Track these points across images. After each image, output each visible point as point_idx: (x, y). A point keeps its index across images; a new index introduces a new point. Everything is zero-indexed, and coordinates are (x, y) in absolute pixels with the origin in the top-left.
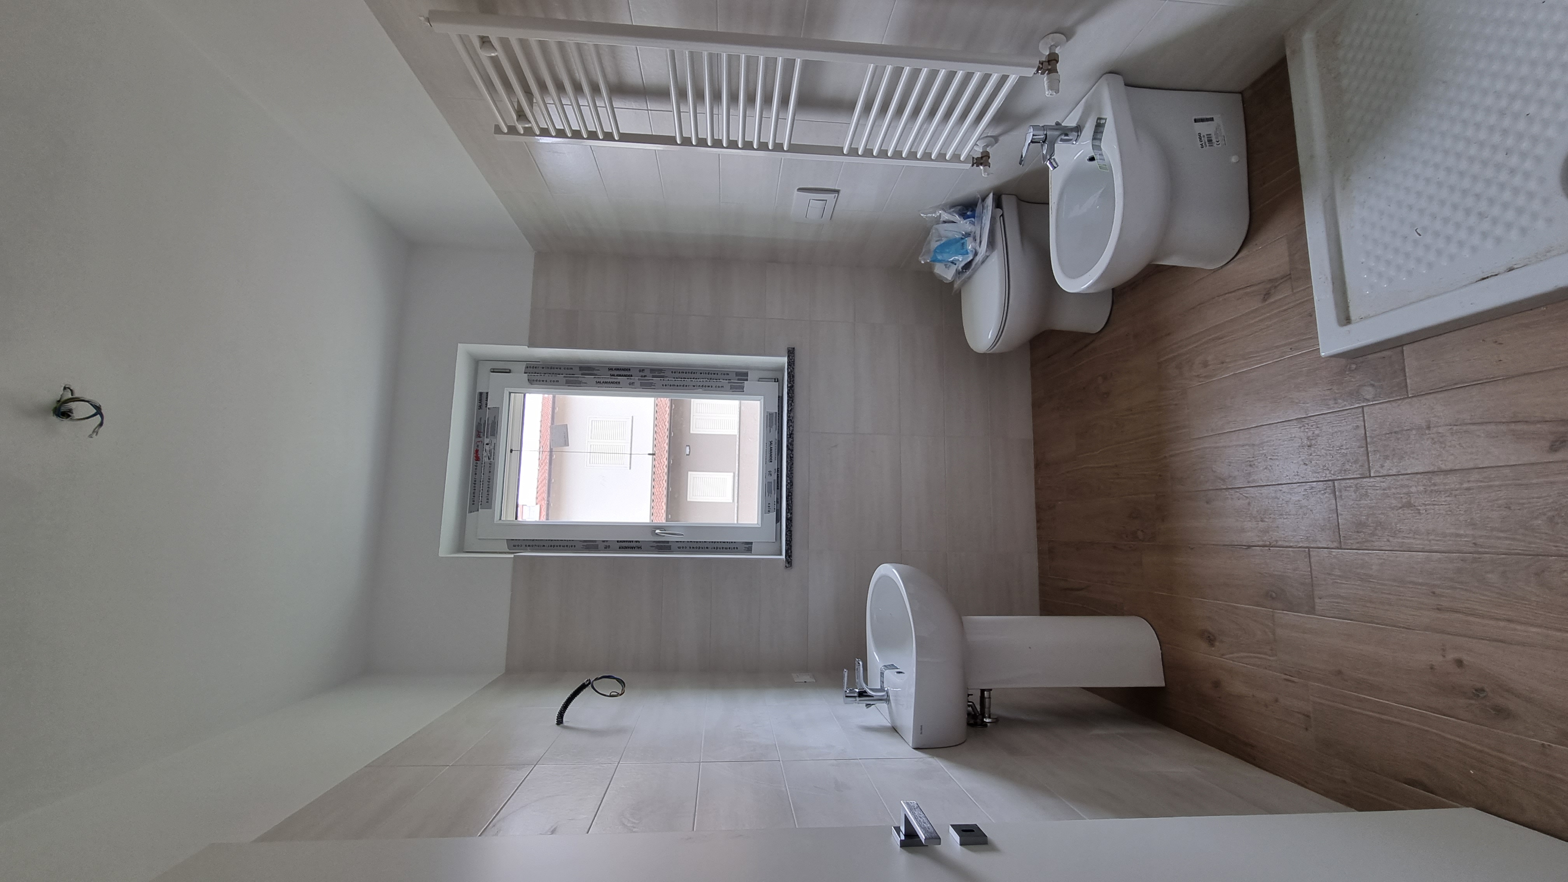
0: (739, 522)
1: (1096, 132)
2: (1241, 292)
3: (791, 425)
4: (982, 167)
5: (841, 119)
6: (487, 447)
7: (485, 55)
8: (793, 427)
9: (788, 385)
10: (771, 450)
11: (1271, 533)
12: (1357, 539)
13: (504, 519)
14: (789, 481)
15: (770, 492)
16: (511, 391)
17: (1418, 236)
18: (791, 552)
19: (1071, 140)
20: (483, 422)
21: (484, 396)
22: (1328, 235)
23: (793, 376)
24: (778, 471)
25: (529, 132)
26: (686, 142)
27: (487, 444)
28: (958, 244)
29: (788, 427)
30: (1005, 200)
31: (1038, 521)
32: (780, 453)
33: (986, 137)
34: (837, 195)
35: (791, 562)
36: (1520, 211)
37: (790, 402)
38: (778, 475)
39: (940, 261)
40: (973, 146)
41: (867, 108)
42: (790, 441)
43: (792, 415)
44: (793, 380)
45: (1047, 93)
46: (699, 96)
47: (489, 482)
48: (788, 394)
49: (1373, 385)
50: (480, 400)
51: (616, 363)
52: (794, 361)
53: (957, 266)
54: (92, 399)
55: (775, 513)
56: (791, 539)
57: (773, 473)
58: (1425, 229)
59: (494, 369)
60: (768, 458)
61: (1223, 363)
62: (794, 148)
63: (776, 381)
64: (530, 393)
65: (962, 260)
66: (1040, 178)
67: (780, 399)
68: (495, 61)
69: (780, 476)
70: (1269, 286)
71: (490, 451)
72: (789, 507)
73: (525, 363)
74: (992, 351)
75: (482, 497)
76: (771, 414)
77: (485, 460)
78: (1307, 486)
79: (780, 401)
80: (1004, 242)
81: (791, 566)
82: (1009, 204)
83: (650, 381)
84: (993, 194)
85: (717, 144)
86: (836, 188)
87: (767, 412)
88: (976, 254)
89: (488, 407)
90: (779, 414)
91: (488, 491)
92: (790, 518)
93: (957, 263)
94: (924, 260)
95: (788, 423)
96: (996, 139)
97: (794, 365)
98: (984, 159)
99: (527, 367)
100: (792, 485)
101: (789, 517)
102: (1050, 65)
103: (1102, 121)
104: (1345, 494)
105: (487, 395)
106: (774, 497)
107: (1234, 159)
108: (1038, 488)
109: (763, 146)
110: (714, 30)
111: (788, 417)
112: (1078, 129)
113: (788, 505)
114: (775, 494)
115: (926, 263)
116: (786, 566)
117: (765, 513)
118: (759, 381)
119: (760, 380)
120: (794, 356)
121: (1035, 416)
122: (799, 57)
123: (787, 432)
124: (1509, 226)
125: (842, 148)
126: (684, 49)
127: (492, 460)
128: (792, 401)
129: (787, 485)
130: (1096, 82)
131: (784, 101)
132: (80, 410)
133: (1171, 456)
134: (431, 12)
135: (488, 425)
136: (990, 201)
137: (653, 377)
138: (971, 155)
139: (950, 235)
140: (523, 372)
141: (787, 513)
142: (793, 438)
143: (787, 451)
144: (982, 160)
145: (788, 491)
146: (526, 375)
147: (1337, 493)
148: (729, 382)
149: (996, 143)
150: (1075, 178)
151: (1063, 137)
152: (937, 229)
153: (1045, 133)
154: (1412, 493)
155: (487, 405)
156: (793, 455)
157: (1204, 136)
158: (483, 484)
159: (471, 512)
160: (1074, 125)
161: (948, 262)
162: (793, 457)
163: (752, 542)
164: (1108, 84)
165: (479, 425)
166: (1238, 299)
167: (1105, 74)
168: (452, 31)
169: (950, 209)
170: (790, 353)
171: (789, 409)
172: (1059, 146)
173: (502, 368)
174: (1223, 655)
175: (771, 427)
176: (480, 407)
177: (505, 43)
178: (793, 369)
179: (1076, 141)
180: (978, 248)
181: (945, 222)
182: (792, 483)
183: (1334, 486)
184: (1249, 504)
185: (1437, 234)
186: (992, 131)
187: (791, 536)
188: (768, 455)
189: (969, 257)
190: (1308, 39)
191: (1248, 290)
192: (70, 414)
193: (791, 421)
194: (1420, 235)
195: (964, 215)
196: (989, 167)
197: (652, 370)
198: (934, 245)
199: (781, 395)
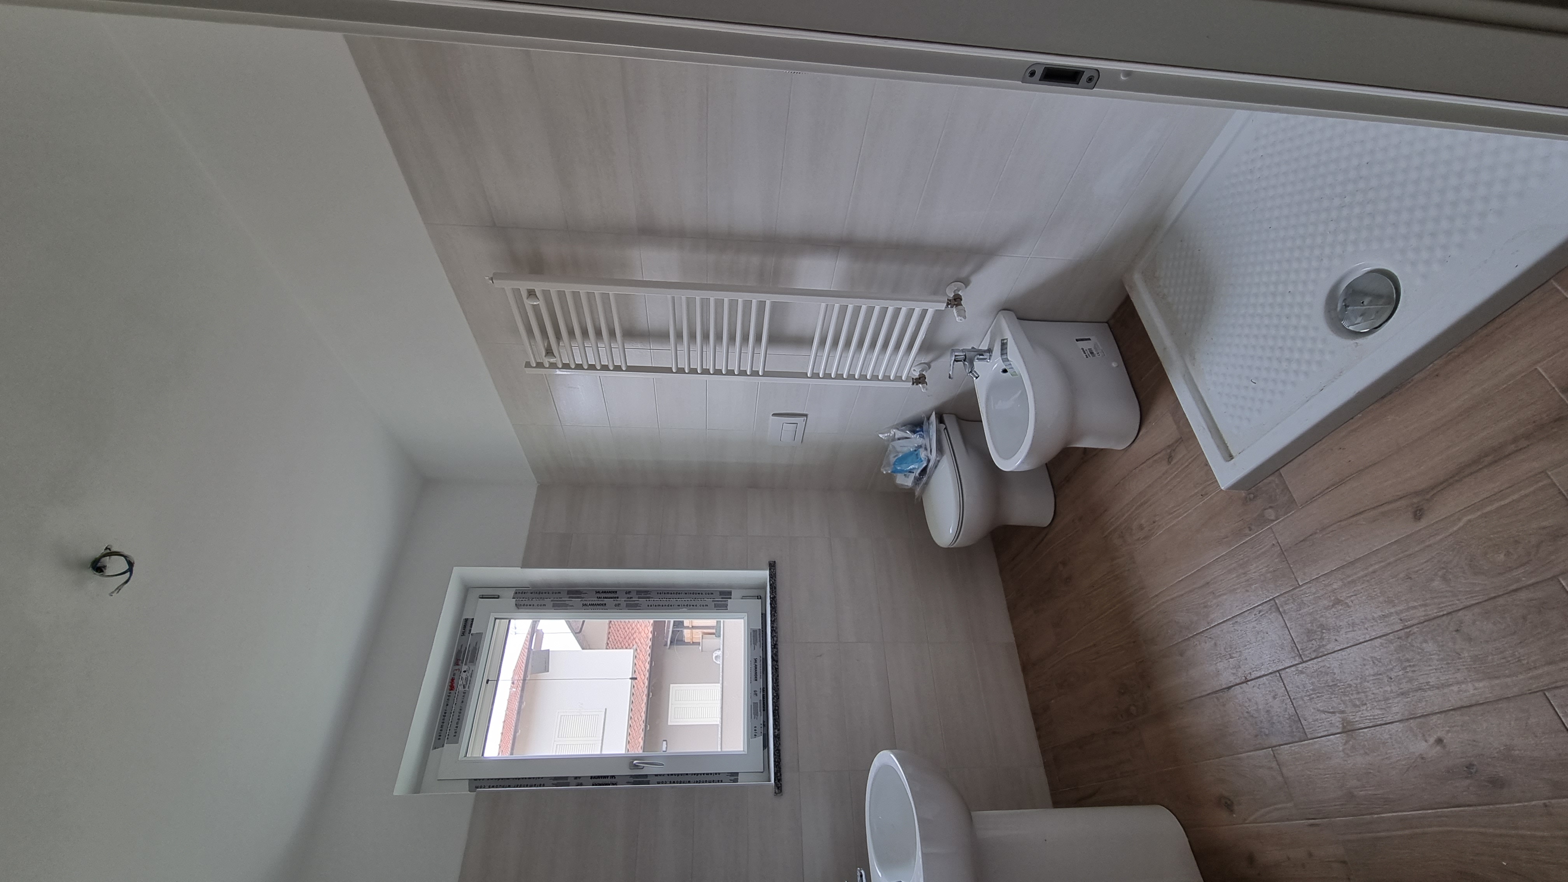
0: (723, 750)
1: (1002, 350)
2: (1151, 461)
3: (775, 636)
4: (920, 385)
5: (803, 352)
6: (464, 675)
7: (529, 303)
8: (777, 638)
9: (770, 596)
10: (756, 668)
11: (1242, 667)
12: (1311, 648)
13: (470, 756)
14: (775, 694)
15: (756, 714)
16: (496, 617)
17: (1254, 384)
18: (781, 775)
19: (985, 359)
20: (463, 650)
21: (469, 622)
22: (1194, 398)
23: (775, 588)
24: (763, 690)
25: (553, 366)
26: (681, 371)
27: (465, 672)
28: (913, 455)
29: (772, 637)
30: (946, 418)
31: (1037, 729)
32: (765, 672)
33: (920, 364)
34: (805, 418)
35: (781, 787)
36: (1311, 351)
37: (773, 613)
38: (763, 695)
39: (901, 471)
40: (910, 366)
41: (823, 342)
42: (774, 652)
43: (775, 625)
44: (775, 592)
45: (957, 319)
46: (692, 336)
47: (460, 713)
48: (771, 604)
49: (1271, 507)
50: (465, 627)
51: (605, 585)
52: (775, 573)
53: (914, 474)
54: (129, 554)
55: (762, 737)
56: (780, 759)
57: (758, 693)
58: (1257, 378)
59: (483, 595)
60: (753, 677)
61: (1154, 522)
62: (766, 374)
63: (759, 598)
64: (515, 619)
65: (917, 467)
66: (970, 395)
67: (764, 616)
68: (536, 309)
69: (765, 696)
70: (1169, 451)
71: (466, 679)
72: (776, 723)
73: (515, 589)
74: (955, 545)
75: (450, 730)
76: (755, 631)
77: (460, 689)
78: (1256, 611)
79: (764, 619)
80: (951, 450)
81: (781, 791)
82: (949, 421)
83: (636, 602)
84: (936, 414)
85: (706, 372)
86: (805, 413)
87: (751, 629)
88: (929, 461)
89: (471, 633)
90: (762, 631)
91: (457, 723)
92: (778, 735)
93: (915, 471)
94: (885, 470)
95: (771, 633)
96: (929, 365)
97: (775, 578)
98: (921, 379)
99: (516, 593)
100: (778, 698)
101: (776, 733)
102: (956, 301)
103: (1005, 341)
104: (1286, 607)
105: (472, 622)
106: (761, 719)
107: (1114, 365)
108: (1030, 693)
109: (743, 373)
110: (703, 282)
111: (772, 627)
112: (990, 351)
113: (774, 720)
114: (761, 715)
115: (887, 473)
116: (775, 793)
117: (751, 738)
118: (742, 599)
119: (743, 597)
120: (775, 569)
121: (1012, 618)
122: (769, 300)
123: (771, 642)
124: (1309, 362)
125: (806, 374)
126: (683, 295)
127: (467, 689)
128: (775, 612)
129: (773, 699)
130: (995, 318)
131: (758, 339)
132: (116, 565)
133: (1138, 619)
134: (494, 274)
135: (469, 651)
136: (933, 418)
137: (639, 598)
138: (911, 377)
139: (905, 450)
140: (512, 597)
141: (774, 729)
142: (777, 648)
143: (772, 661)
144: (920, 380)
145: (774, 705)
146: (514, 600)
147: (1281, 610)
148: (713, 601)
149: (929, 368)
150: (994, 387)
151: (978, 356)
152: (894, 447)
153: (964, 354)
154: (1336, 589)
155: (470, 631)
156: (778, 666)
157: (1086, 350)
158: (453, 715)
159: (435, 748)
160: (986, 348)
161: (906, 471)
162: (778, 669)
163: (738, 773)
164: (1004, 317)
165: (459, 652)
166: (1150, 467)
167: (1000, 310)
168: (508, 285)
169: (902, 426)
170: (772, 566)
171: (773, 620)
172: (976, 363)
173: (490, 593)
174: (1245, 820)
175: (755, 644)
176: (463, 634)
177: (546, 294)
178: (775, 580)
179: (989, 359)
180: (929, 455)
181: (899, 439)
182: (779, 697)
183: (1276, 603)
184: (1215, 644)
185: (1266, 380)
186: (925, 359)
187: (780, 756)
188: (753, 674)
189: (923, 464)
190: (1137, 278)
191: (1155, 458)
192: (103, 569)
193: (775, 631)
194: (1255, 383)
195: (914, 432)
196: (927, 385)
197: (638, 592)
198: (892, 459)
199: (764, 612)
